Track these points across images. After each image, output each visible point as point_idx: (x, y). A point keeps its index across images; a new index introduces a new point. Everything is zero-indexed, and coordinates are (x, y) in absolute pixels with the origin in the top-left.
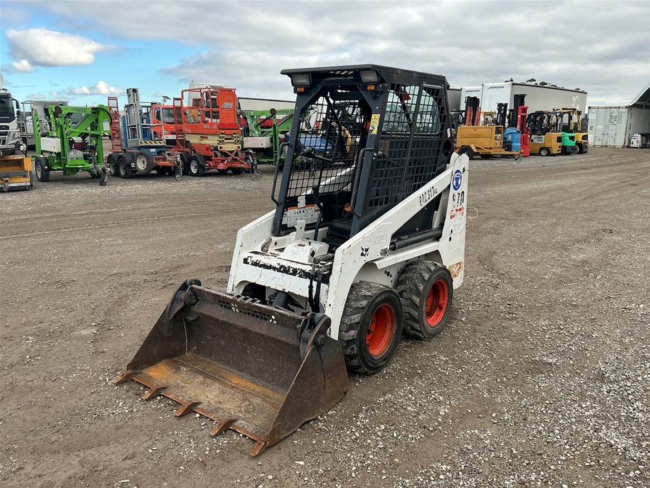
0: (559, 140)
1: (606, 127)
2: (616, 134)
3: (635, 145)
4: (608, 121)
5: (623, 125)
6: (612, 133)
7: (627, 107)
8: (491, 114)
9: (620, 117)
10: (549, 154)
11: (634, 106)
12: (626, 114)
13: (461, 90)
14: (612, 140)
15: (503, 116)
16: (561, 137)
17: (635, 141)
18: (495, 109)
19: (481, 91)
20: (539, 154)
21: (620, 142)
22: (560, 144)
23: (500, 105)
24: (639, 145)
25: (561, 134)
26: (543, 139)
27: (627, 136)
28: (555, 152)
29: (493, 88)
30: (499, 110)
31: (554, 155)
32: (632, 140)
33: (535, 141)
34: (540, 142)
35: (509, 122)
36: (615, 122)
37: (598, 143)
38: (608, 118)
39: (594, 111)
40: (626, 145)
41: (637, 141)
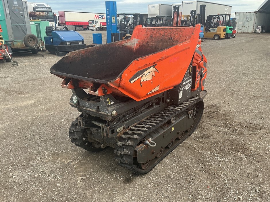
0: (225, 30)
1: (244, 23)
2: (249, 27)
3: (258, 32)
4: (245, 20)
5: (252, 22)
6: (247, 26)
7: (255, 12)
8: (187, 16)
9: (251, 18)
10: (219, 38)
11: (258, 11)
12: (254, 15)
13: (172, 5)
14: (247, 29)
15: (194, 17)
16: (225, 29)
17: (258, 30)
18: (189, 14)
19: (182, 5)
20: (214, 39)
21: (251, 30)
22: (225, 33)
23: (192, 11)
24: (260, 31)
25: (225, 27)
26: (216, 30)
27: (254, 27)
28: (222, 37)
29: (187, 3)
30: (192, 14)
31: (221, 39)
32: (257, 29)
33: (212, 31)
34: (214, 32)
35: (197, 21)
36: (248, 20)
37: (240, 31)
38: (245, 18)
39: (238, 14)
40: (254, 32)
41: (259, 29)
